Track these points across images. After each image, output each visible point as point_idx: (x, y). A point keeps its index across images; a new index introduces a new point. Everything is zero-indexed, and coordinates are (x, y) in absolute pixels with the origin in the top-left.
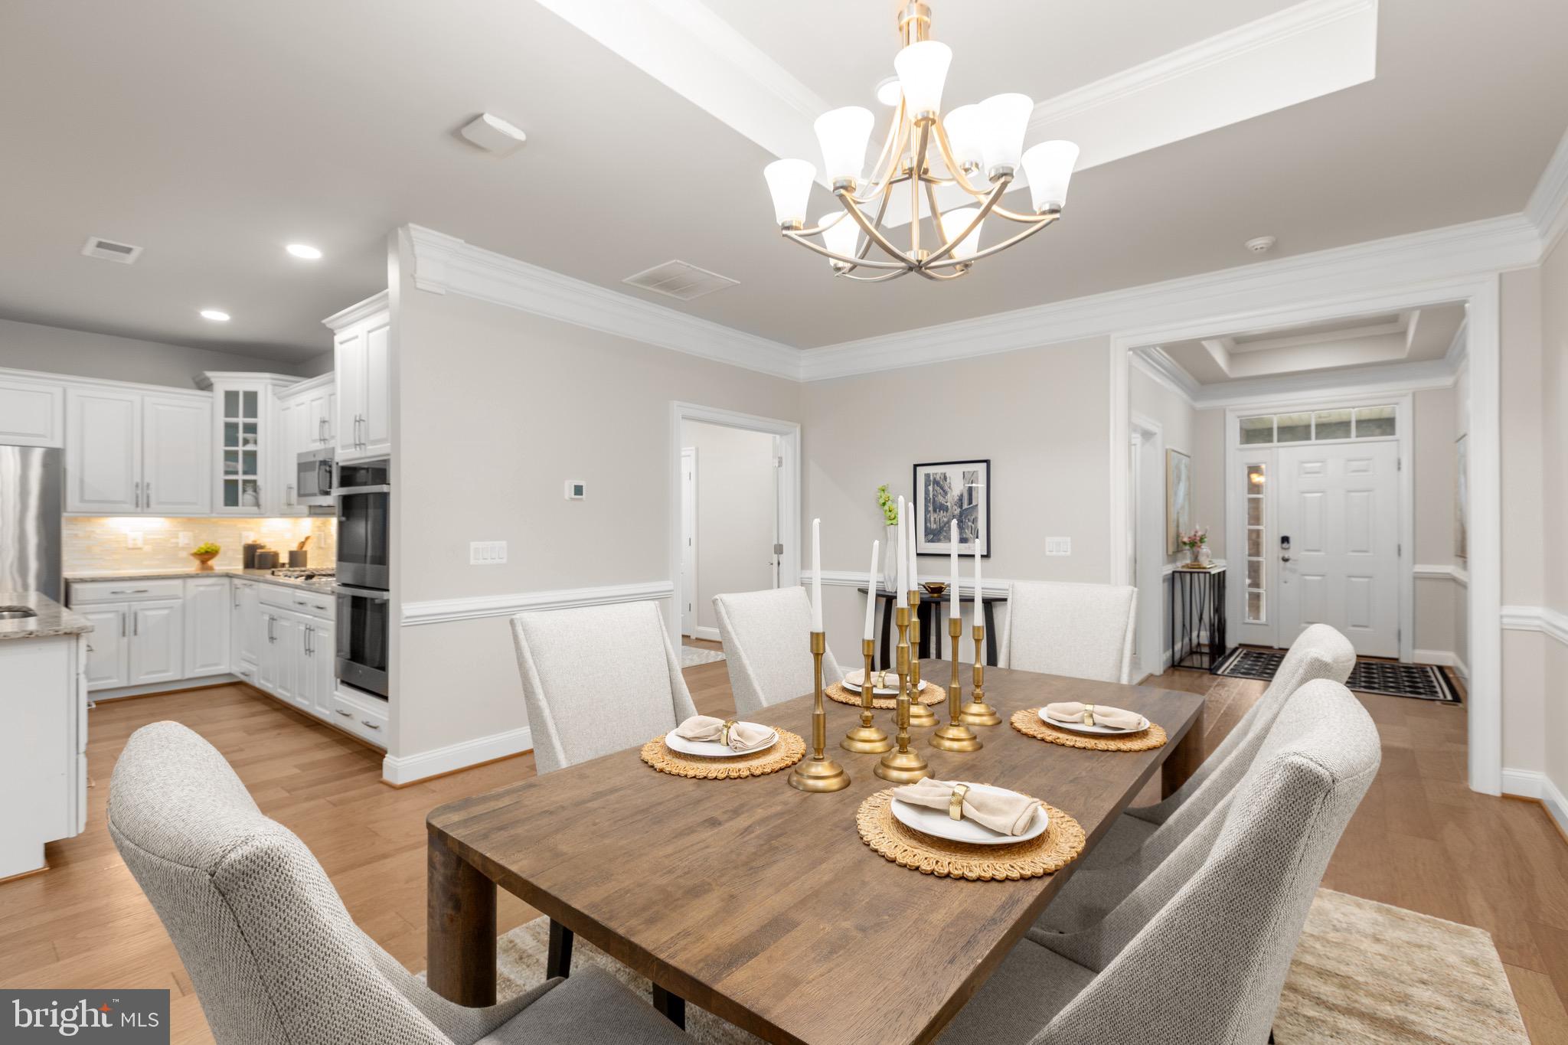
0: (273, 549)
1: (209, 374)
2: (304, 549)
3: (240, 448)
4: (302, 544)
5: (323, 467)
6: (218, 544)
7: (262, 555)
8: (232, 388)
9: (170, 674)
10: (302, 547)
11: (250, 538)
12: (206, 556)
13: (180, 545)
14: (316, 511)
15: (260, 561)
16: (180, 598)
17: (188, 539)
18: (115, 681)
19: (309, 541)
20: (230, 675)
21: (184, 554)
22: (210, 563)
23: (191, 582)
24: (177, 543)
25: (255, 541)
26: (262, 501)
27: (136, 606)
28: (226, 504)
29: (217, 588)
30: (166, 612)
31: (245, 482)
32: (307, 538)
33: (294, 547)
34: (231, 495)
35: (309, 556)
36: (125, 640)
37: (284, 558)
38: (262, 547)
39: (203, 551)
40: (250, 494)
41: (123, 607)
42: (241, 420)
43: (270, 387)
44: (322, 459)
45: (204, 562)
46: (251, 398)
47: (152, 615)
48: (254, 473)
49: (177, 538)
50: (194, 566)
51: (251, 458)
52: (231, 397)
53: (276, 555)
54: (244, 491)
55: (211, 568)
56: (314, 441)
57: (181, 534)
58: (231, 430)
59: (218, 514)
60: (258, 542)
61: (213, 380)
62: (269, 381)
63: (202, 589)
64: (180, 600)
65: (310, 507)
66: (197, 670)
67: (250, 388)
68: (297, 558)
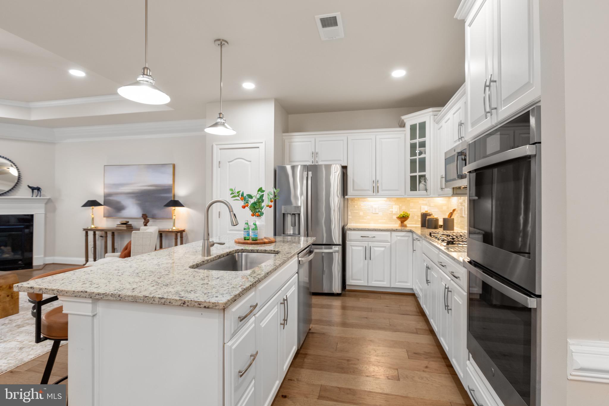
0: (435, 217)
1: (403, 117)
2: (452, 218)
3: (418, 157)
4: (451, 214)
5: (460, 157)
6: (409, 213)
7: (429, 220)
8: (413, 123)
9: (385, 283)
10: (451, 217)
11: (425, 209)
12: (403, 219)
13: (394, 212)
14: (457, 192)
15: (428, 224)
16: (389, 242)
17: (396, 210)
18: (363, 282)
19: (455, 212)
20: (412, 289)
21: (395, 217)
22: (405, 223)
23: (394, 234)
24: (392, 211)
25: (427, 211)
26: (428, 188)
27: (371, 244)
28: (411, 190)
29: (406, 238)
30: (383, 249)
31: (420, 176)
32: (454, 210)
33: (446, 217)
34: (414, 185)
35: (455, 221)
36: (366, 261)
37: (441, 223)
38: (430, 215)
39: (401, 216)
40: (423, 184)
41: (365, 244)
42: (417, 141)
43: (432, 117)
44: (459, 151)
45: (402, 222)
46: (423, 126)
47: (377, 250)
48: (424, 171)
49: (393, 209)
50: (397, 225)
51: (423, 162)
52: (413, 128)
53: (437, 220)
54: (420, 182)
55: (406, 226)
56: (455, 142)
57: (394, 207)
58: (413, 147)
59: (407, 195)
60: (428, 212)
61: (405, 121)
62: (432, 113)
63: (399, 238)
64: (390, 243)
65: (453, 188)
66: (397, 284)
67: (421, 120)
68: (448, 224)
